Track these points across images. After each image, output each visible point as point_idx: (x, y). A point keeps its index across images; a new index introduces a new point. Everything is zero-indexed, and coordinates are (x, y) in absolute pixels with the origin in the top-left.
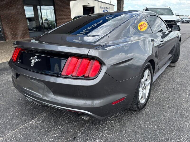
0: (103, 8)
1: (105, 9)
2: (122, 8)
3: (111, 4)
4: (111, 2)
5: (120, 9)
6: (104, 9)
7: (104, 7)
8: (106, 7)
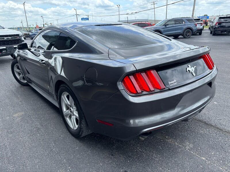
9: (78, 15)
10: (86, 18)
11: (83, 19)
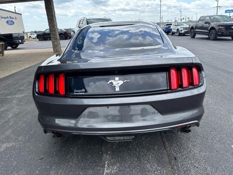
0: (5, 18)
1: (9, 19)
2: (54, 18)
3: (15, 13)
4: (15, 10)
5: (52, 19)
6: (7, 20)
7: (8, 17)
8: (10, 17)
9: (219, 7)
10: (231, 10)
11: (227, 11)
